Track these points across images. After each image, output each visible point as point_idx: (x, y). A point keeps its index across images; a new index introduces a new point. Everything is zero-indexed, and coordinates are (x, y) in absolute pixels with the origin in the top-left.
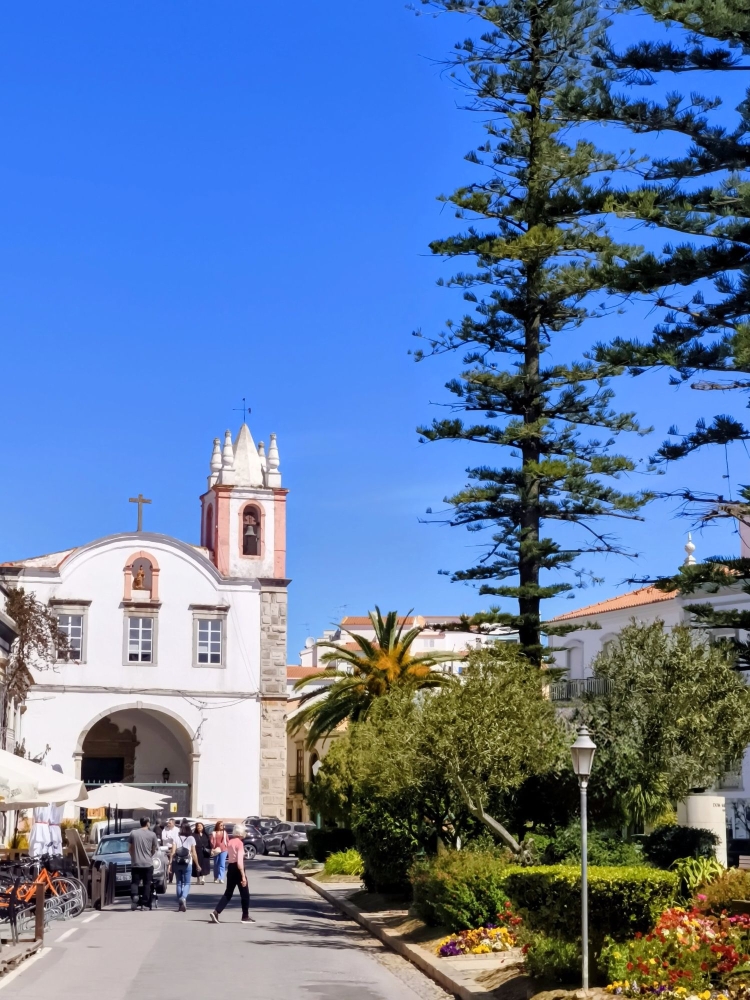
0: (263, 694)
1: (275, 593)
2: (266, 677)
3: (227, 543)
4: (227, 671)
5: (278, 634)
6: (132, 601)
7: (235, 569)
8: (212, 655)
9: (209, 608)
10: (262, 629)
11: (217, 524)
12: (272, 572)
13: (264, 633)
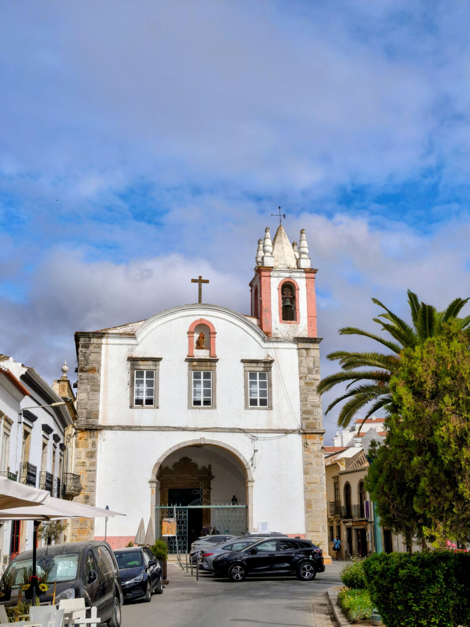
0: (303, 430)
1: (309, 349)
2: (305, 416)
3: (269, 311)
4: (274, 412)
5: (313, 381)
6: (195, 358)
7: (276, 332)
8: (261, 400)
9: (257, 362)
10: (301, 378)
11: (261, 296)
12: (307, 333)
13: (302, 381)
